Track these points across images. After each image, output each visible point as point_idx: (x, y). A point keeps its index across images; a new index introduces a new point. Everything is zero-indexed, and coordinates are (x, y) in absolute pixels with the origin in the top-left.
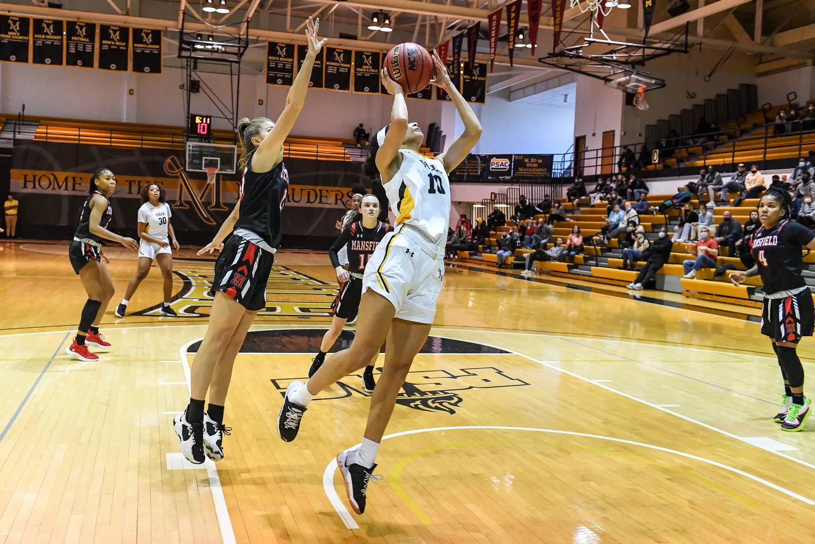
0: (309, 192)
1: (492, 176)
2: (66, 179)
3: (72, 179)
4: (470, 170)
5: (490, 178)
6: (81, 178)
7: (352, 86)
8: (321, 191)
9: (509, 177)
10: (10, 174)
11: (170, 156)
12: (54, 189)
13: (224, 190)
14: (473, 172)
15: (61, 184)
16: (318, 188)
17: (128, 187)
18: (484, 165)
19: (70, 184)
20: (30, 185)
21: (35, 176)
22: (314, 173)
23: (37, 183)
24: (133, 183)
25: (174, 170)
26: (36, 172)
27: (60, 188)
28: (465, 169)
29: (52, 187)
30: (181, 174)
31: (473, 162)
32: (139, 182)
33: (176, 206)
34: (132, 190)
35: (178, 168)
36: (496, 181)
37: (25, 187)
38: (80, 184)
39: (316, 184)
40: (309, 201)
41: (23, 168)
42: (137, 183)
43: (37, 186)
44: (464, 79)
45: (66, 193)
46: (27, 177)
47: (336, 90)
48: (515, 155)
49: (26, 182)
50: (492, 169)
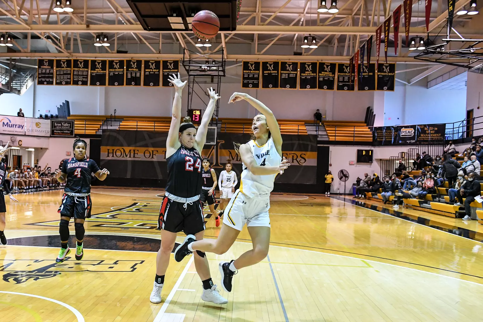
1: (402, 141)
4: (386, 137)
5: (400, 142)
7: (298, 85)
9: (414, 141)
14: (389, 138)
18: (396, 133)
28: (383, 136)
31: (388, 131)
36: (405, 144)
44: (378, 75)
47: (288, 89)
48: (418, 125)
50: (402, 135)
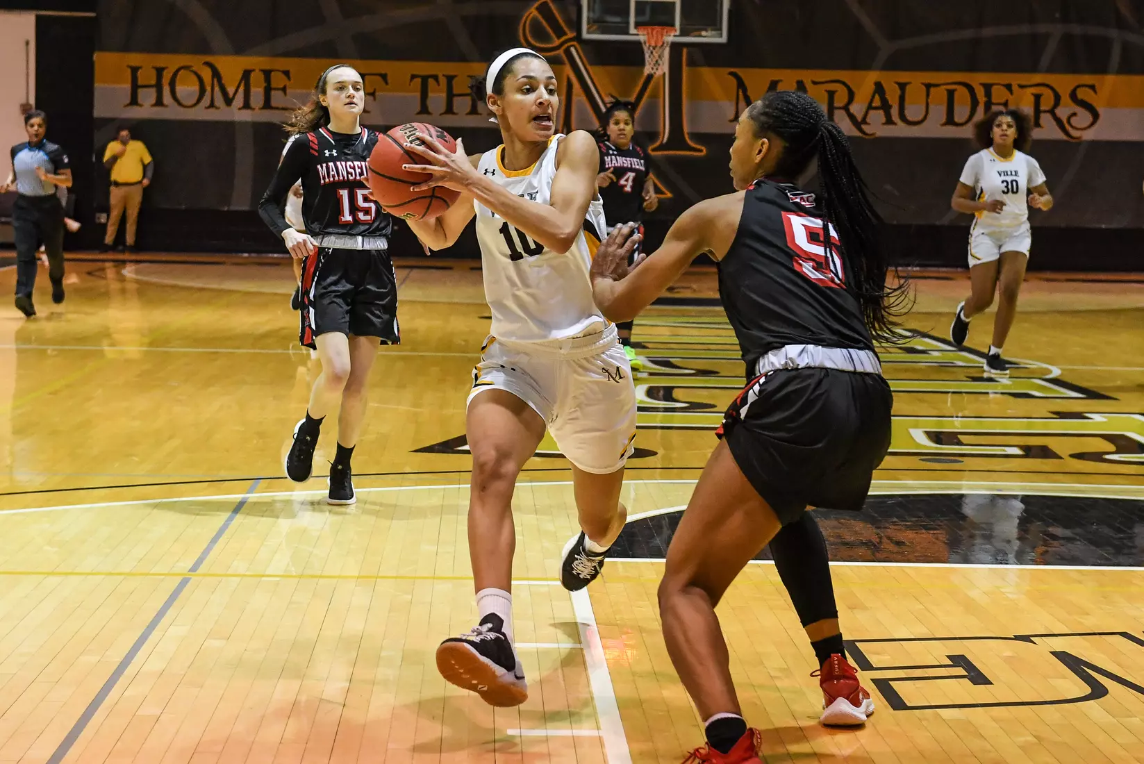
0: (951, 94)
2: (247, 74)
3: (262, 76)
6: (287, 73)
8: (988, 88)
10: (91, 66)
12: (212, 105)
13: (694, 96)
15: (231, 90)
16: (978, 79)
17: (418, 95)
19: (257, 92)
20: (147, 96)
21: (160, 71)
22: (968, 34)
23: (166, 89)
24: (431, 81)
25: (548, 40)
26: (162, 60)
27: (229, 101)
29: (206, 101)
30: (568, 52)
32: (450, 79)
34: (430, 103)
35: (560, 32)
37: (134, 101)
38: (284, 89)
39: (973, 67)
40: (950, 121)
41: (126, 48)
42: (443, 81)
43: (167, 98)
45: (246, 116)
46: (139, 73)
49: (135, 87)
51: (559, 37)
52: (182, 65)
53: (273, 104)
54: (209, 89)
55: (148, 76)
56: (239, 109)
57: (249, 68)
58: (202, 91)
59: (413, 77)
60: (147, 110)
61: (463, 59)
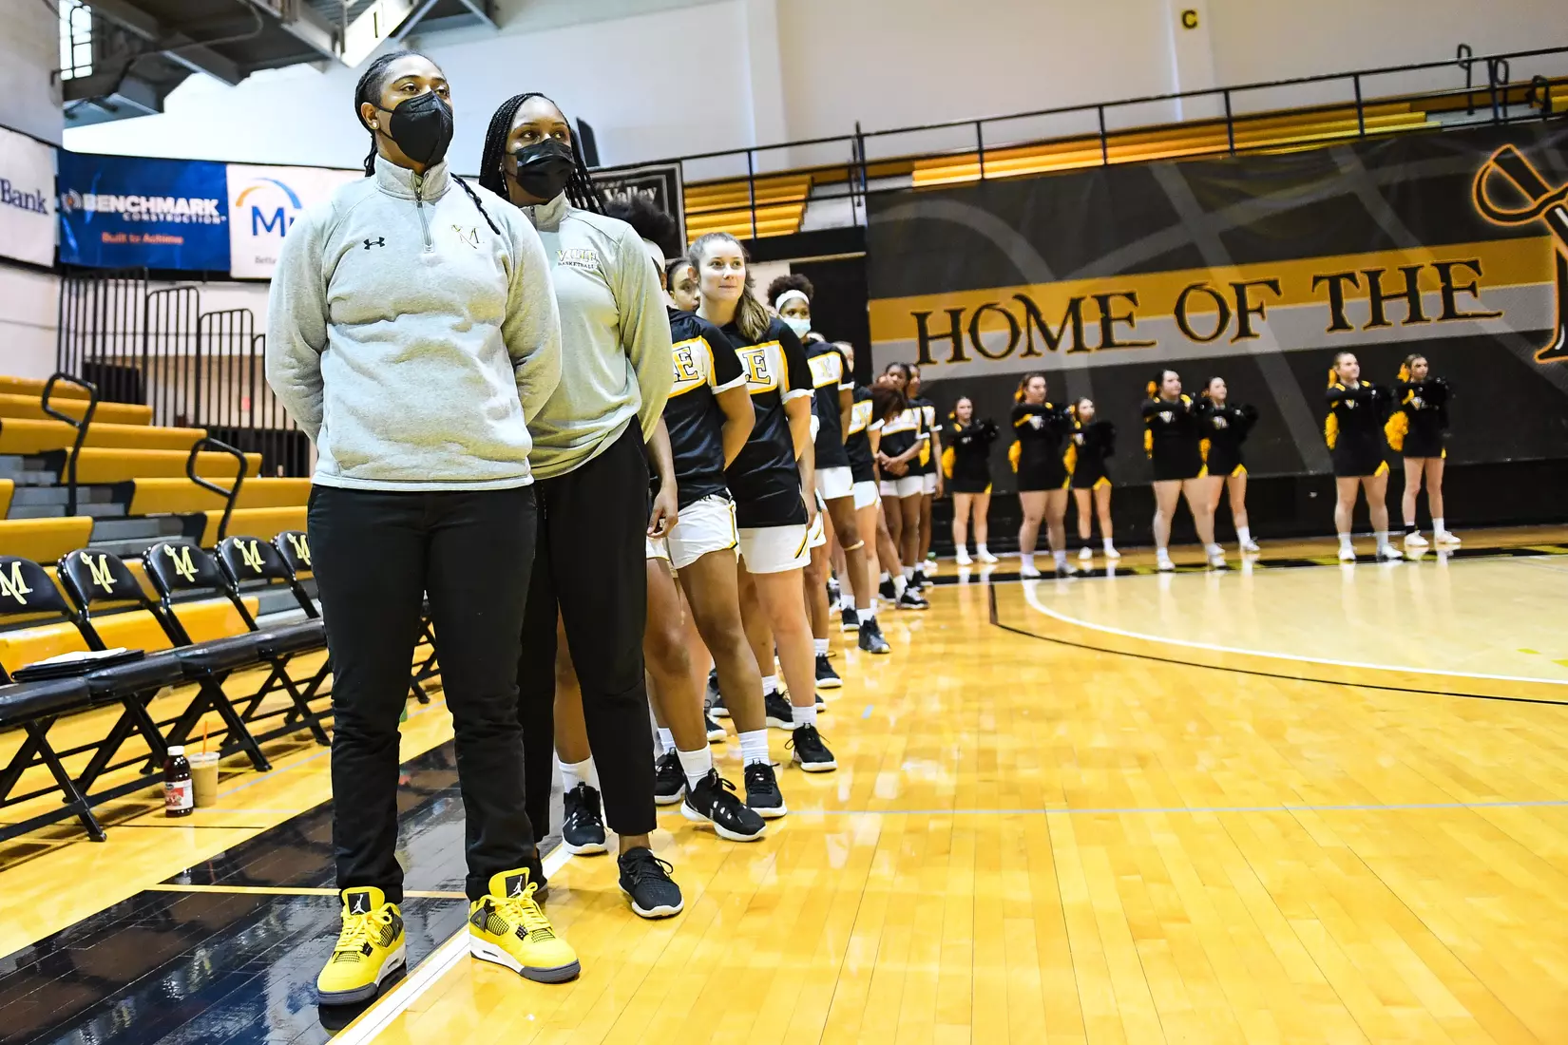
2: (1074, 306)
3: (1095, 304)
6: (1131, 296)
10: (865, 316)
11: (1492, 149)
12: (1030, 351)
15: (1054, 329)
17: (1327, 303)
19: (1092, 325)
20: (941, 350)
21: (955, 315)
23: (966, 338)
24: (1343, 282)
25: (1518, 201)
26: (958, 299)
27: (1053, 344)
29: (1022, 346)
30: (1552, 216)
32: (1373, 276)
33: (1552, 353)
34: (1346, 313)
35: (1536, 190)
37: (925, 358)
38: (1129, 319)
42: (1363, 280)
43: (968, 350)
45: (1080, 361)
46: (929, 321)
49: (924, 339)
51: (1535, 198)
52: (984, 303)
53: (1116, 340)
54: (1023, 330)
55: (939, 323)
56: (1069, 352)
57: (1076, 296)
58: (1015, 334)
59: (1317, 280)
60: (941, 368)
61: (1388, 244)
